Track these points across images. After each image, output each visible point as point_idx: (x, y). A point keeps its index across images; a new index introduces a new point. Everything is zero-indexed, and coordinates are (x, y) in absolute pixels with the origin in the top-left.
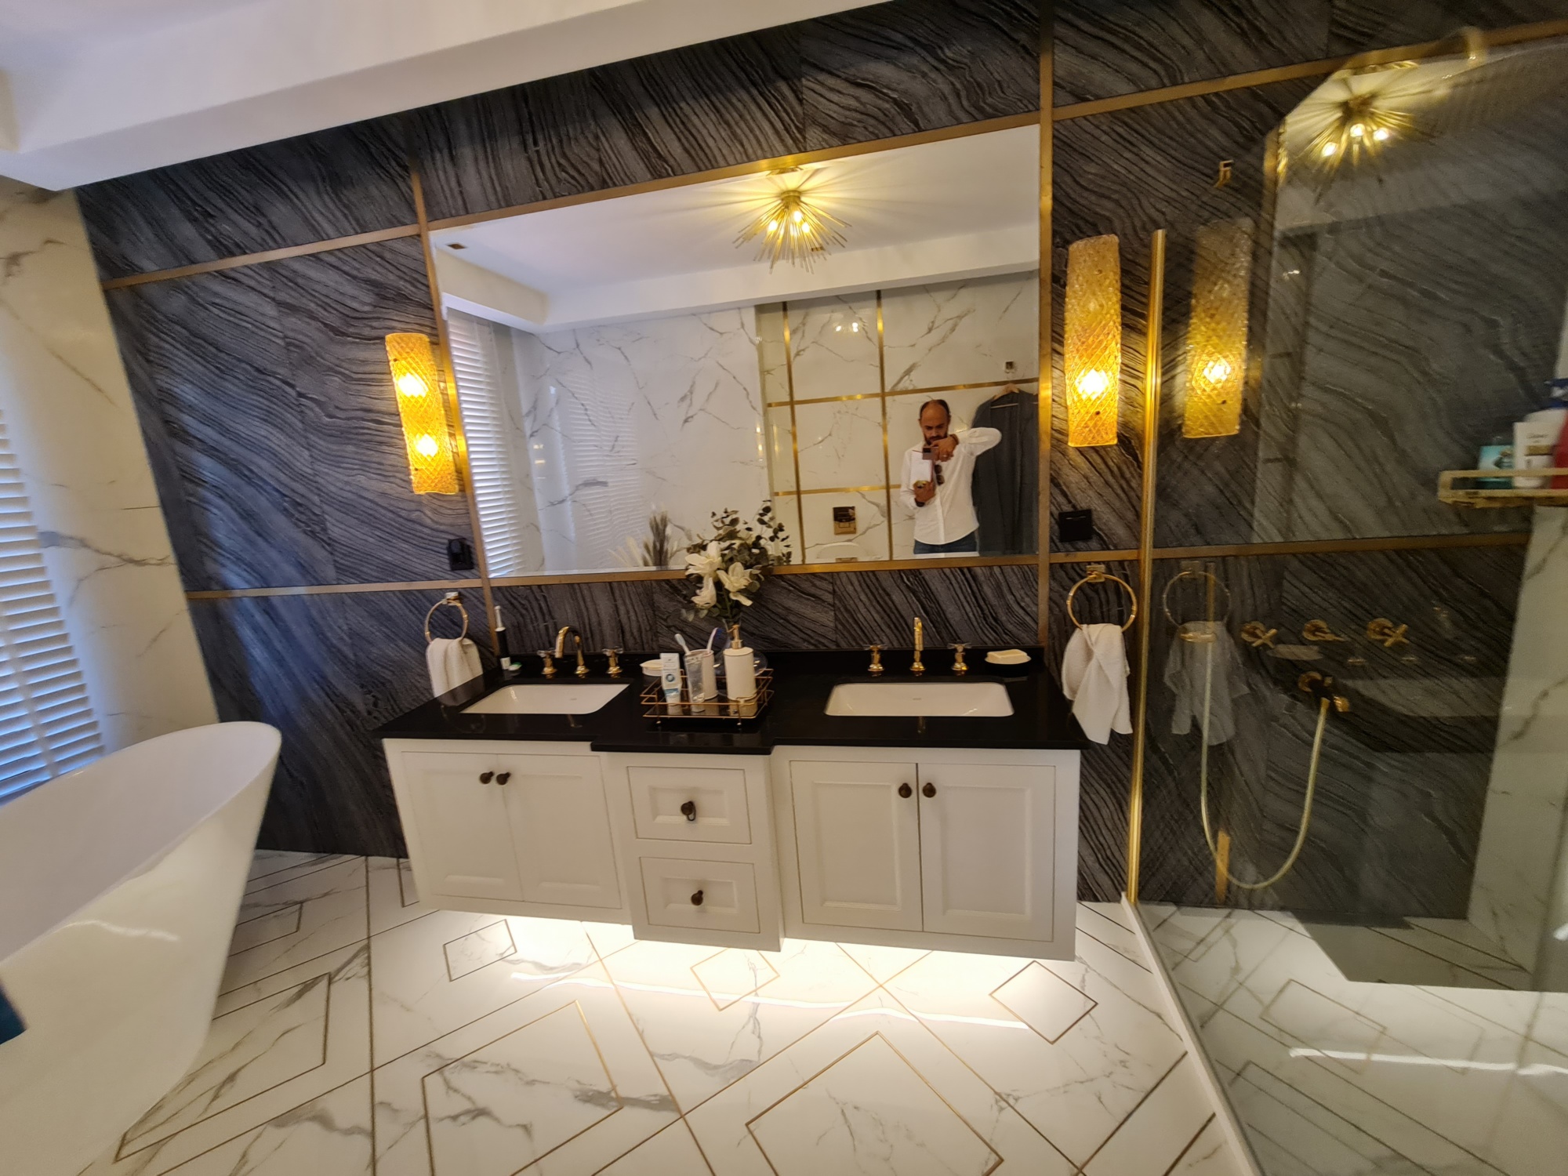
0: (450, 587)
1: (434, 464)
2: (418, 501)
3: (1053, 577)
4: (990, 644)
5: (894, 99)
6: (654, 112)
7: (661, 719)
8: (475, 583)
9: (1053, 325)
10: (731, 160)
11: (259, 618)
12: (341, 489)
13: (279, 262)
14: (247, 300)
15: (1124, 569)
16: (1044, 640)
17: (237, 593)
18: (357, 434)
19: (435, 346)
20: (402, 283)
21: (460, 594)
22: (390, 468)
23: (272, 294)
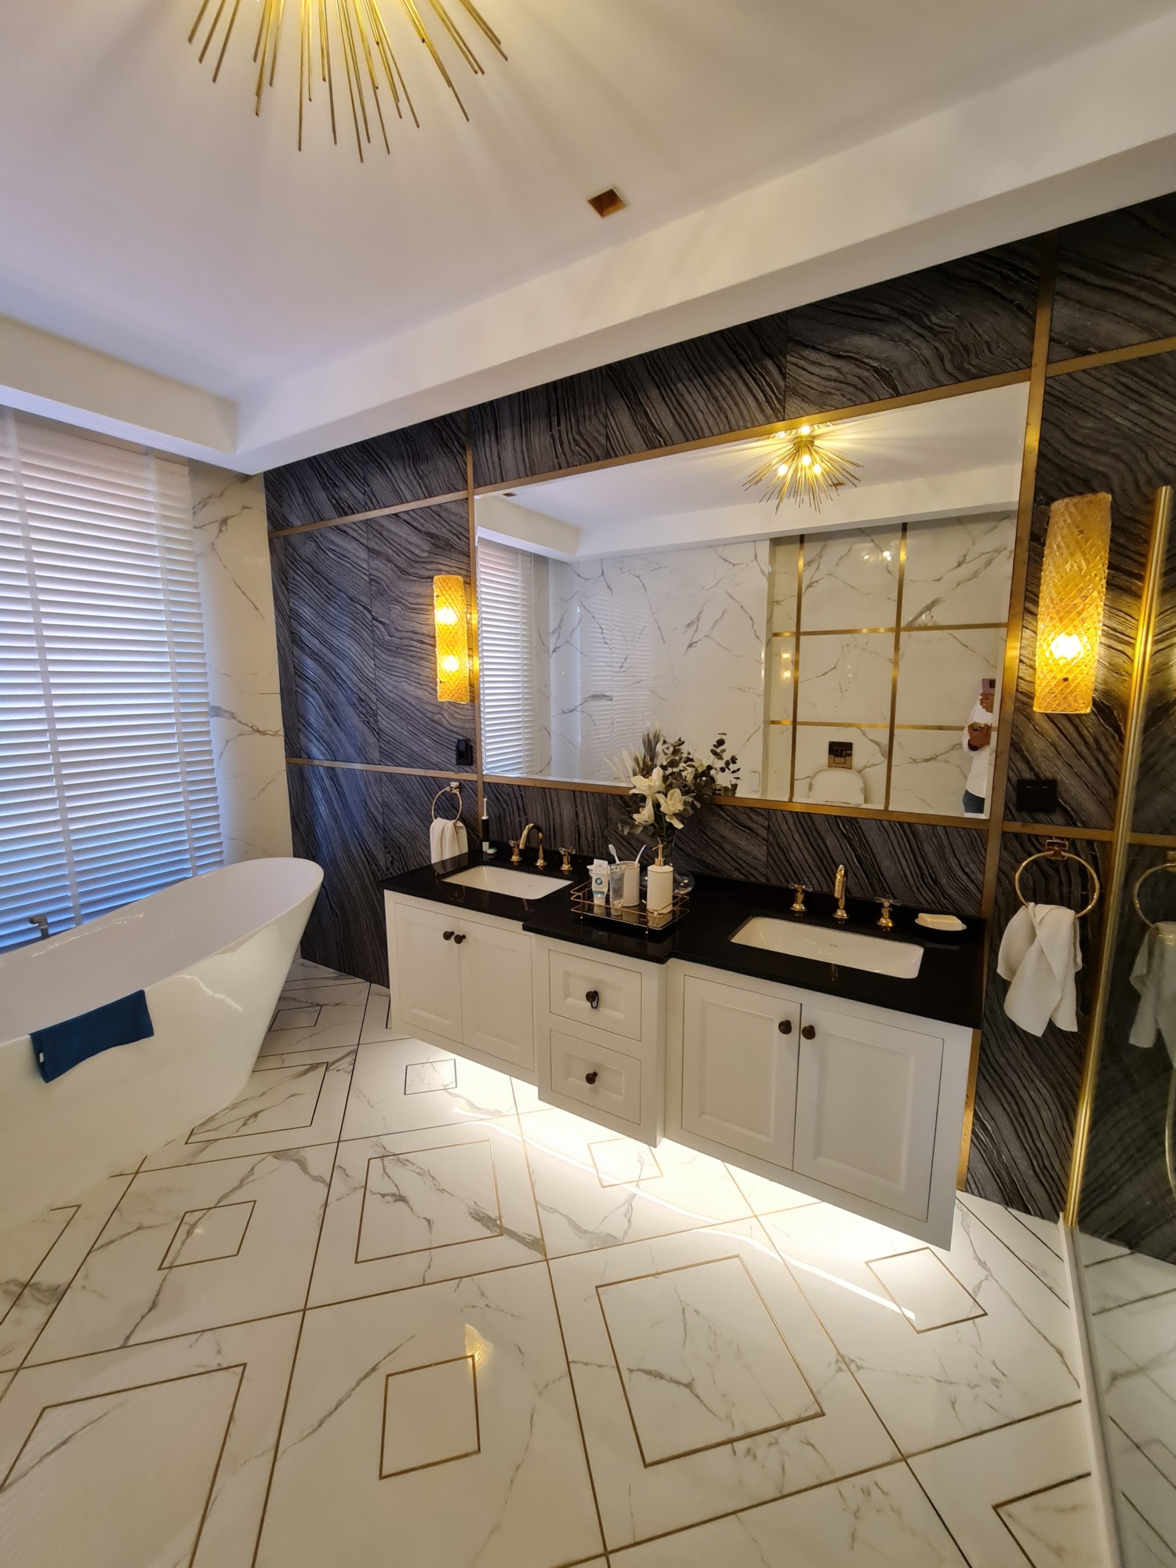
0: (454, 777)
1: (454, 679)
2: (440, 706)
3: (1005, 845)
4: (925, 905)
5: (875, 367)
6: (654, 394)
7: (584, 915)
8: (472, 777)
9: (1027, 585)
10: (716, 431)
11: (327, 782)
12: (391, 691)
13: (373, 520)
14: (351, 547)
15: (1094, 850)
16: (987, 911)
17: (317, 762)
18: (406, 650)
19: (467, 585)
20: (451, 535)
21: (460, 784)
22: (425, 679)
23: (365, 543)
